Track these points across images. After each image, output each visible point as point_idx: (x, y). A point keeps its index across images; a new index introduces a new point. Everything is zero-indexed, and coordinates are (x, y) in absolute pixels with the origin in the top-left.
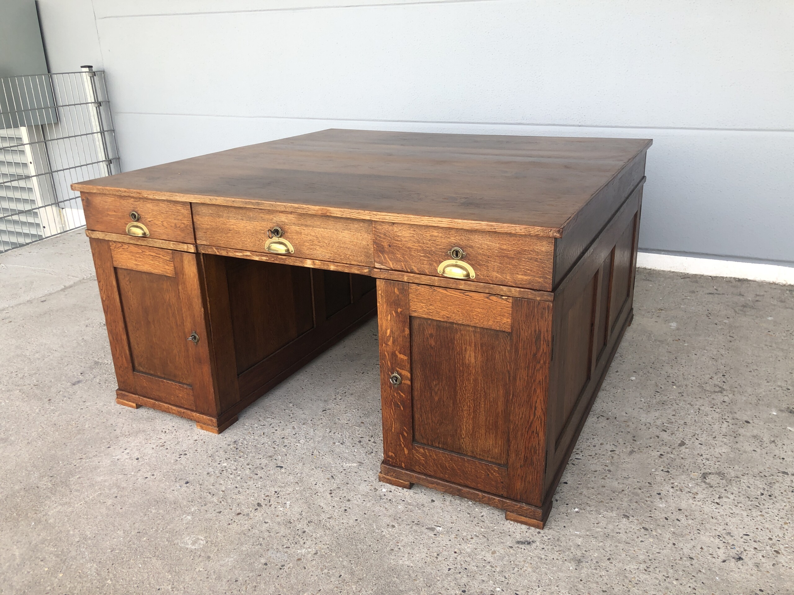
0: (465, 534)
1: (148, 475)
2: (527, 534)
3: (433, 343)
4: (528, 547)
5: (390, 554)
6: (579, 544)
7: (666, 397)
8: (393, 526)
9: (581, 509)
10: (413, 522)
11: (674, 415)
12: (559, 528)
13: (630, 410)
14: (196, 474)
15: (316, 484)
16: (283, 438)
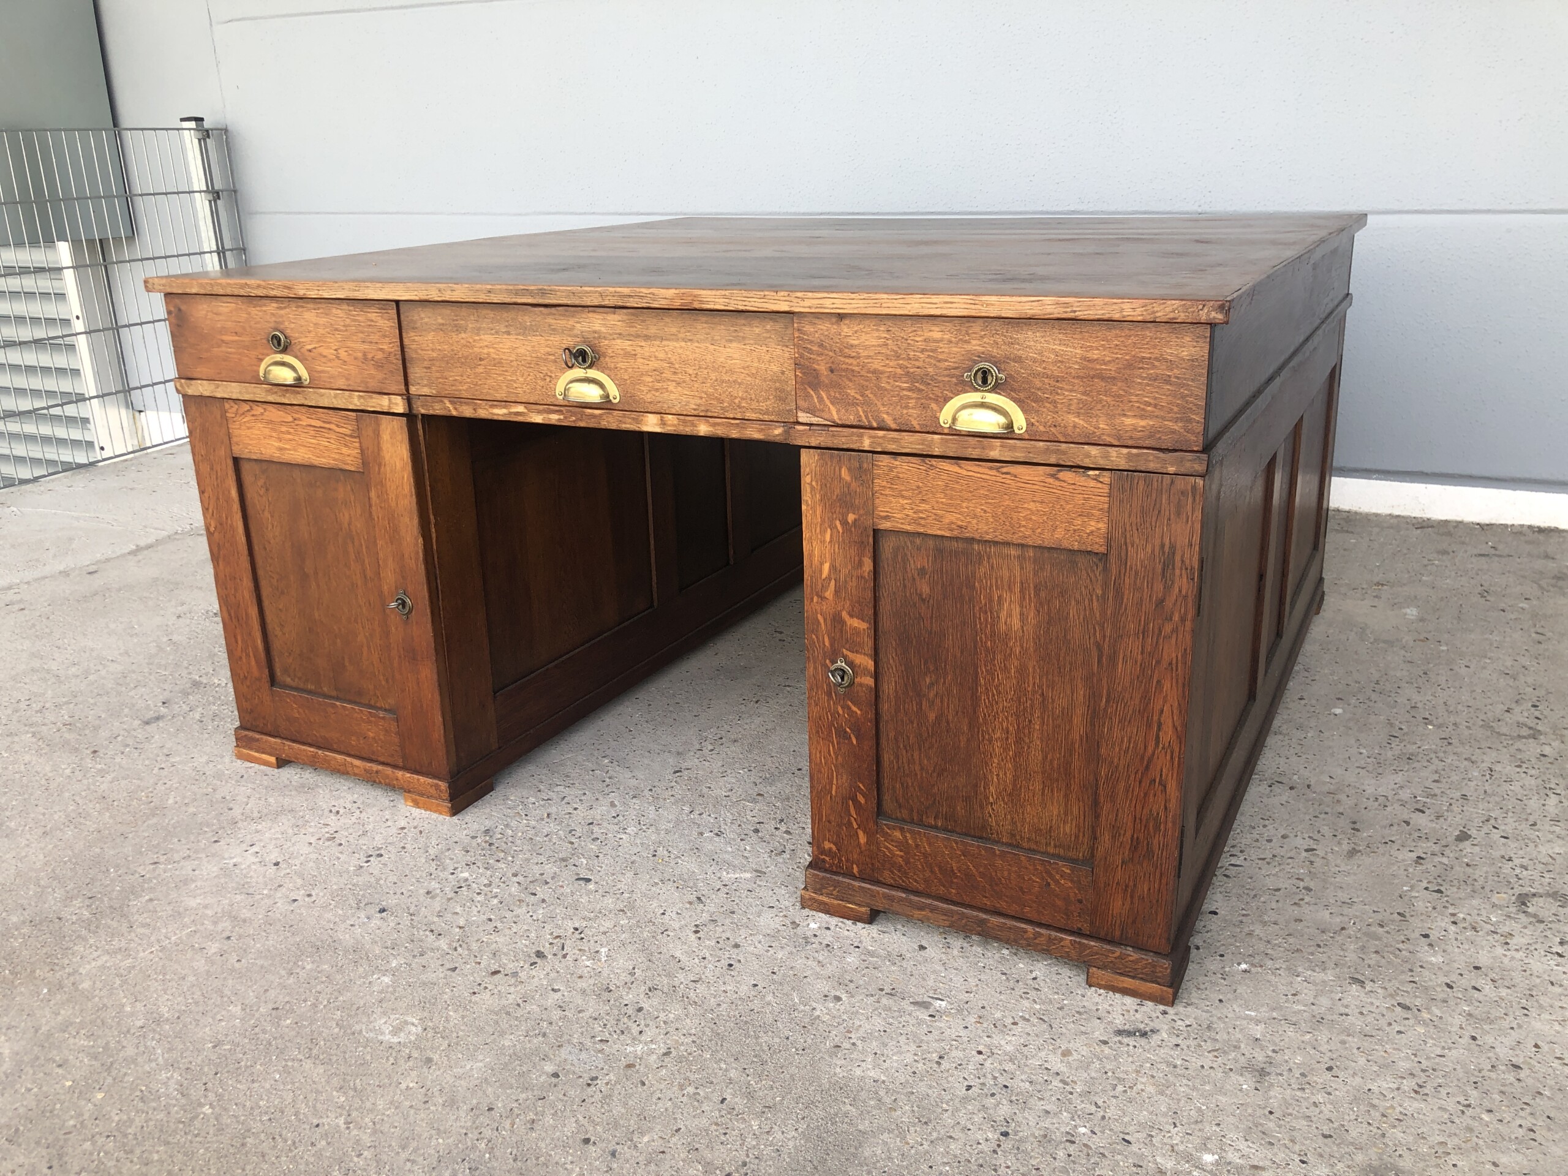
0: (998, 1015)
1: (300, 895)
2: (1138, 1016)
3: (925, 590)
4: (1143, 1041)
5: (833, 1054)
6: (1258, 1036)
7: (1414, 747)
8: (838, 999)
9: (1253, 965)
10: (882, 990)
11: (1435, 781)
12: (1208, 1003)
13: (1340, 771)
14: (402, 893)
15: (663, 914)
16: (592, 823)
